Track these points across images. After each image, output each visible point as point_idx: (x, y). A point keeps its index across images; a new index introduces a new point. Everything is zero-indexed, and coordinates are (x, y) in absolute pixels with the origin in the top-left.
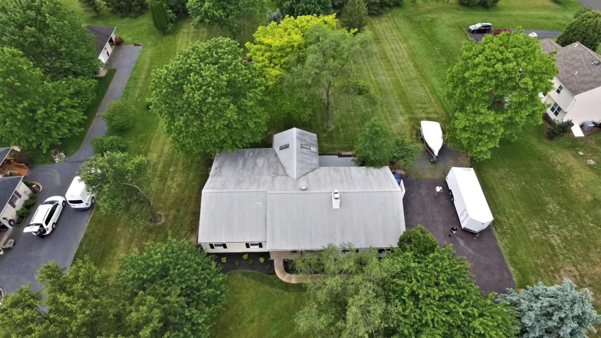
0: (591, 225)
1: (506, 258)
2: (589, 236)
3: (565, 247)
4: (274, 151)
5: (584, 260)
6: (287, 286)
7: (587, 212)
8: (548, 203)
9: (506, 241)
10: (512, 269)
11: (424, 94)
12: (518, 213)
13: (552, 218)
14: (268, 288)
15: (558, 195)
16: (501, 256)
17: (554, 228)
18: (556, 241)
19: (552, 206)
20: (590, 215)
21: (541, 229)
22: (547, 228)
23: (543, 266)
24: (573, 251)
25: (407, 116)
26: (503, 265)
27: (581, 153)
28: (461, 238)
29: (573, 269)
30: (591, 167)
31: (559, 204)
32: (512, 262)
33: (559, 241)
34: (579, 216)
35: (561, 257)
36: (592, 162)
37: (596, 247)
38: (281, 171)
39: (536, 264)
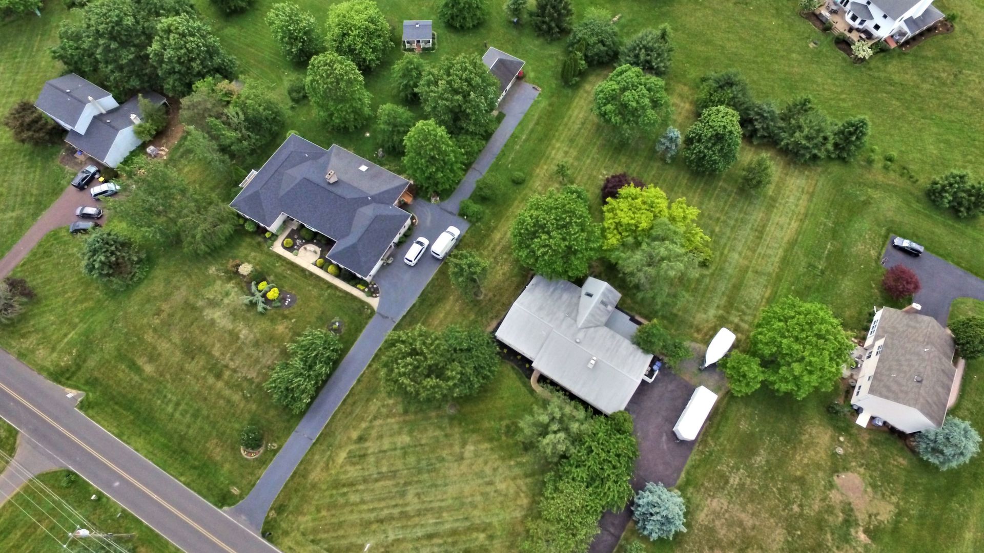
0: (775, 489)
1: (687, 467)
2: (763, 494)
3: (736, 489)
4: (580, 292)
5: (741, 505)
6: (532, 391)
7: (783, 481)
8: (759, 455)
9: (697, 457)
10: (683, 475)
11: (758, 297)
12: (728, 447)
13: (749, 468)
14: (521, 385)
15: (776, 455)
16: (684, 463)
17: (743, 474)
18: (734, 480)
19: (760, 459)
20: (782, 485)
21: (732, 468)
22: (738, 469)
23: (706, 488)
24: (739, 495)
25: (721, 312)
26: (679, 470)
27: (842, 439)
28: (667, 435)
29: (726, 504)
30: (835, 454)
31: (767, 461)
32: (688, 473)
33: (736, 483)
34: (772, 478)
35: (726, 492)
36: (840, 451)
37: (759, 504)
38: (573, 315)
39: (703, 485)
